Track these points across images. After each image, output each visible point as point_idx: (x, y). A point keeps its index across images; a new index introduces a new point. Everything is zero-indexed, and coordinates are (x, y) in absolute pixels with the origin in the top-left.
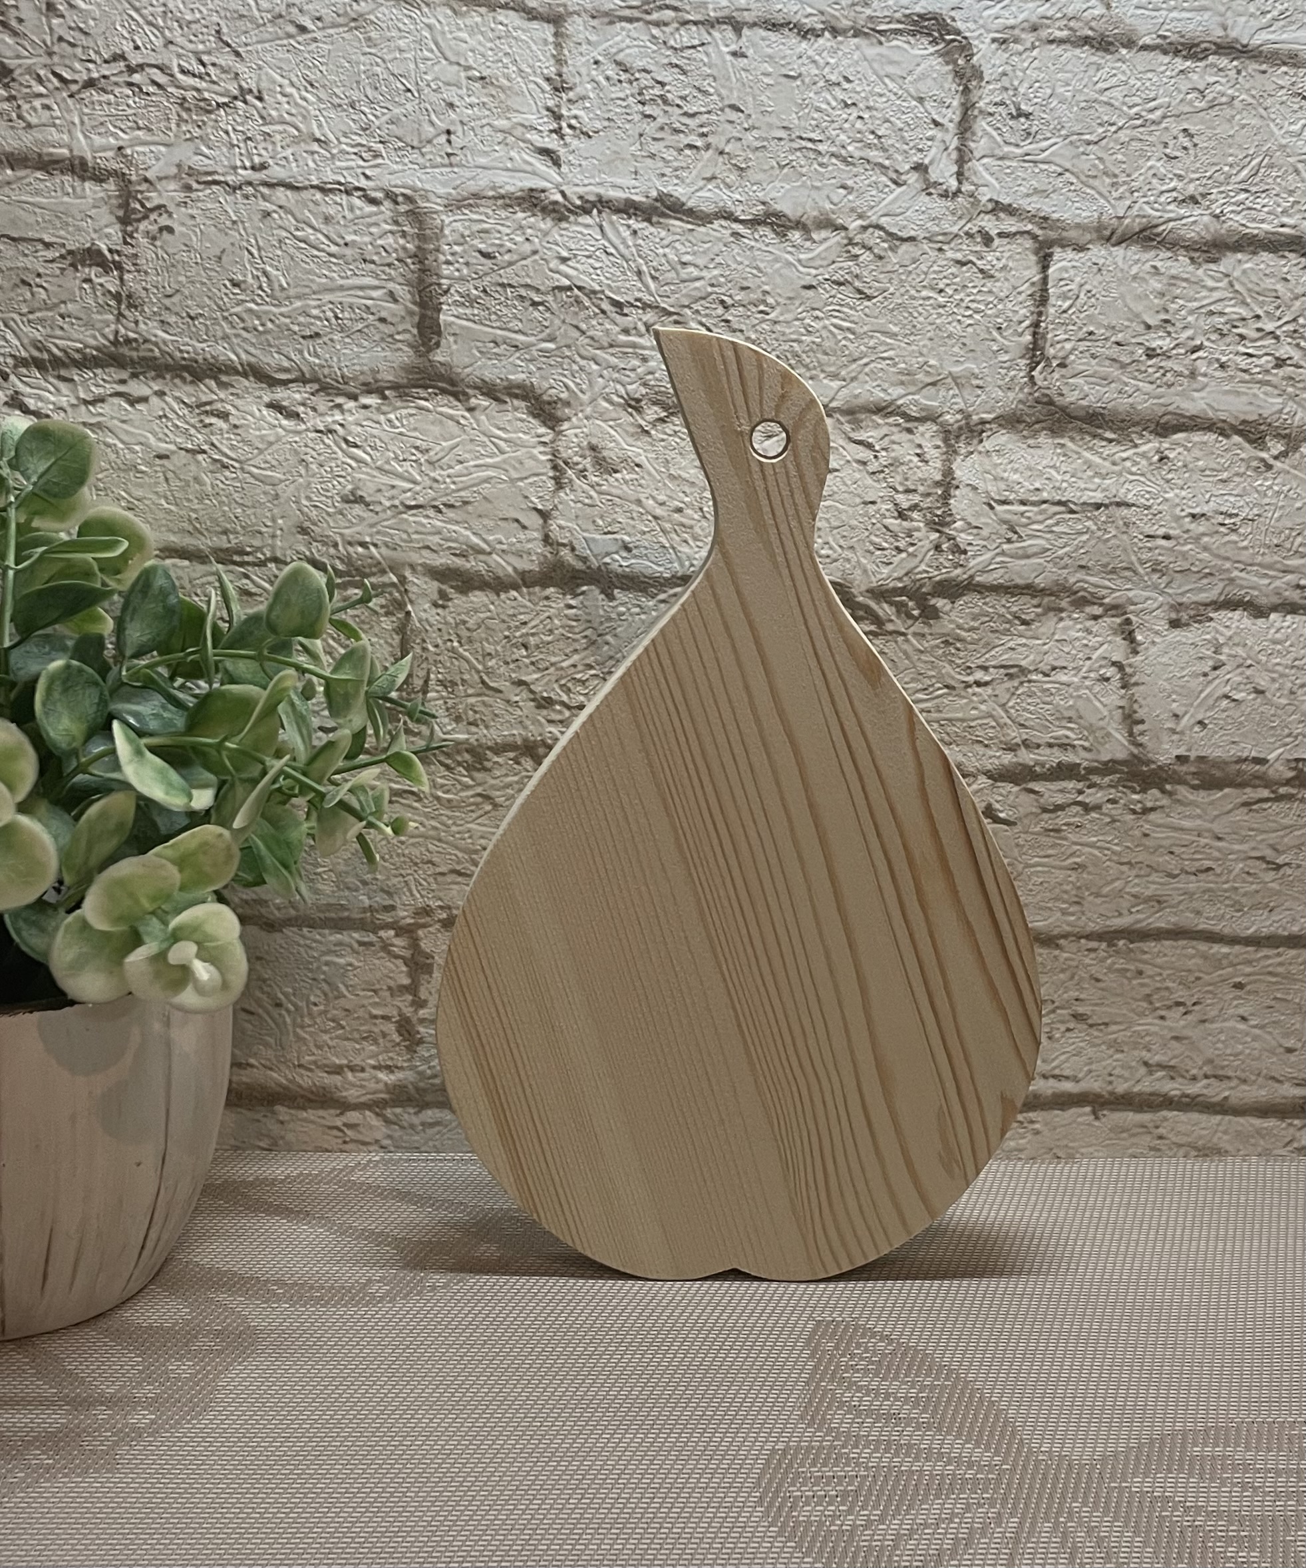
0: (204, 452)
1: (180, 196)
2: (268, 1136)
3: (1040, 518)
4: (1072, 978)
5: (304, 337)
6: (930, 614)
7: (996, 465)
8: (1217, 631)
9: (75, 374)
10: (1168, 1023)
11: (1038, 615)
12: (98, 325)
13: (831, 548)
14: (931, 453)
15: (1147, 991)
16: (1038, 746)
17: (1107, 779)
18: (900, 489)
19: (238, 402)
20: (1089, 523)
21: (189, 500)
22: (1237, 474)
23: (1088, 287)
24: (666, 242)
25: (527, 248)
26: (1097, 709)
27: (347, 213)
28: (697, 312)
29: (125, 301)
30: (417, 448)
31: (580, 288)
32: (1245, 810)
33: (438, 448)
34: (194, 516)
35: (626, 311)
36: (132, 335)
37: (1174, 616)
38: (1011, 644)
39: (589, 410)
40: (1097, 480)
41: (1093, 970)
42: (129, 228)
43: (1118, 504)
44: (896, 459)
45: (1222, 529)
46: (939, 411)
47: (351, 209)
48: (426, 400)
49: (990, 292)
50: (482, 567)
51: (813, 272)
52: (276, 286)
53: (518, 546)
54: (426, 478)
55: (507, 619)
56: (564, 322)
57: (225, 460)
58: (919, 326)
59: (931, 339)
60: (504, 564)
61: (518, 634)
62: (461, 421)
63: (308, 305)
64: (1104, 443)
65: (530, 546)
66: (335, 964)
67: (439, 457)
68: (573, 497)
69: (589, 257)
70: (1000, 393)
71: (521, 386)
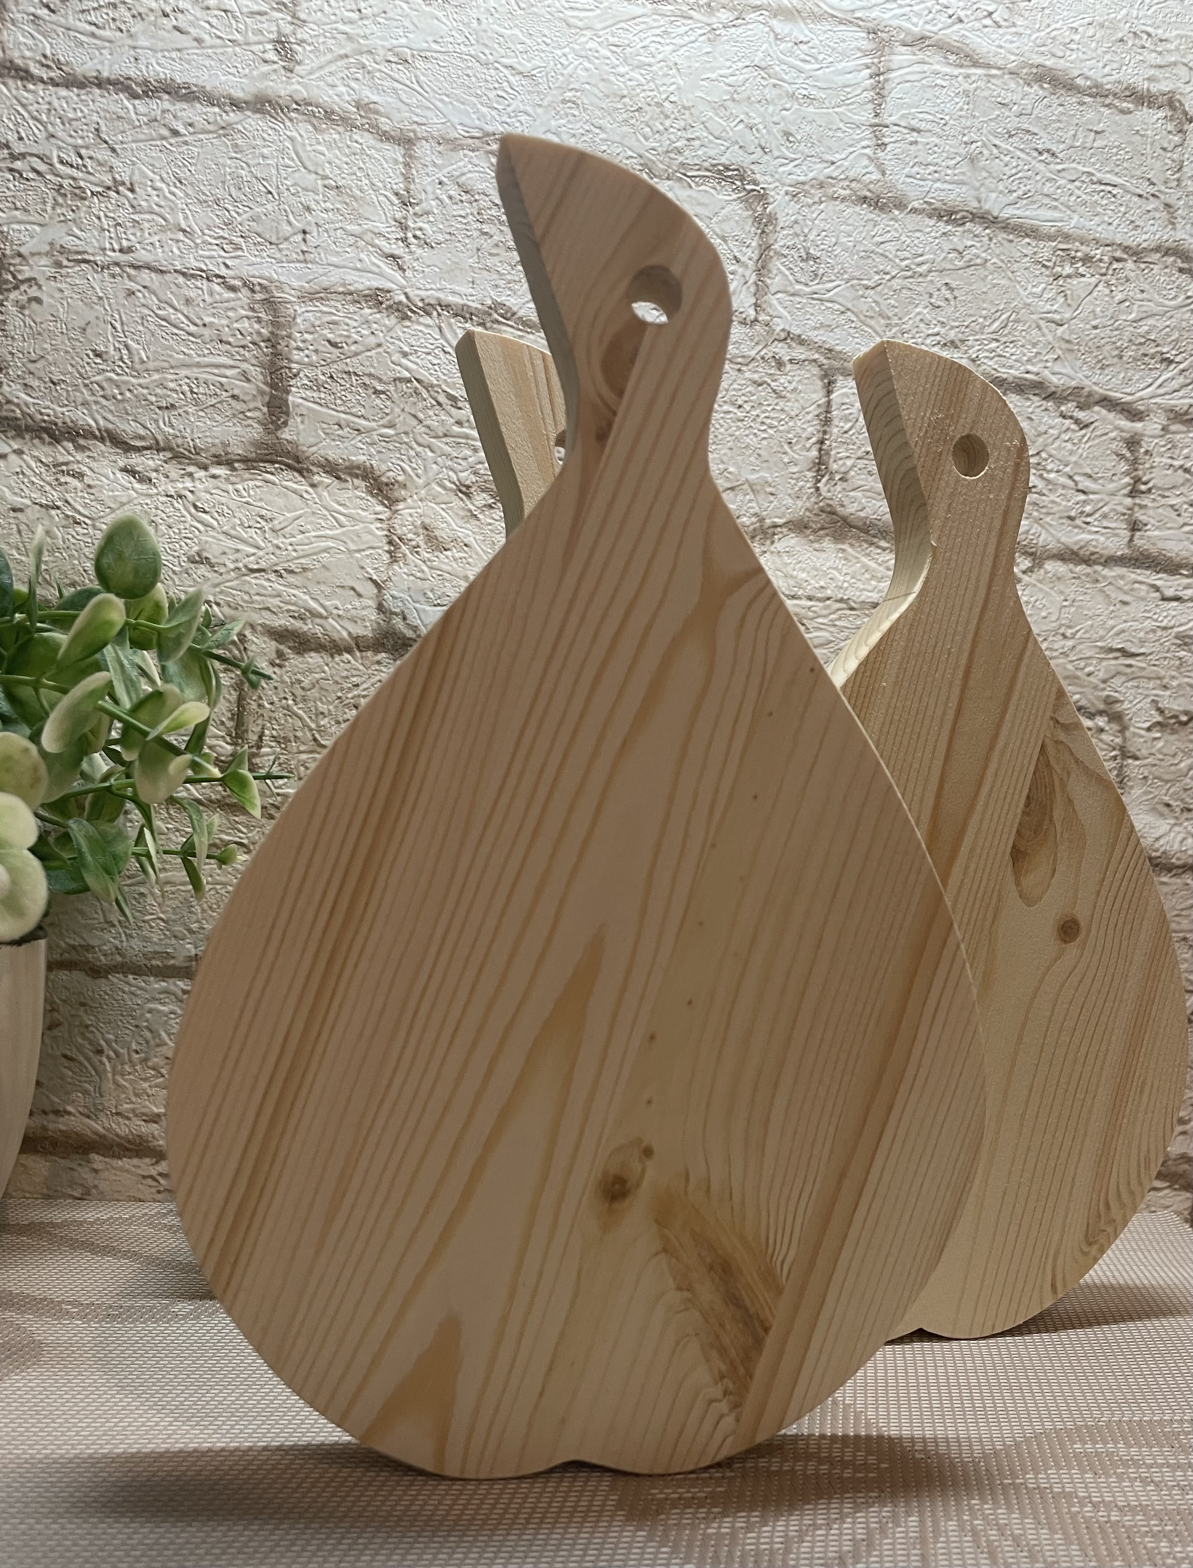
0: (58, 508)
1: (50, 271)
3: (825, 612)
5: (160, 408)
7: (786, 564)
19: (93, 465)
25: (372, 341)
27: (207, 297)
30: (262, 517)
31: (419, 381)
33: (282, 518)
35: (460, 404)
39: (423, 493)
40: (874, 583)
47: (211, 293)
48: (273, 474)
49: (783, 410)
50: (318, 630)
52: (136, 359)
53: (354, 612)
54: (269, 545)
55: (340, 681)
56: (403, 410)
57: (77, 516)
58: (720, 437)
59: (731, 449)
60: (339, 628)
61: (350, 695)
62: (305, 495)
63: (166, 379)
64: (879, 551)
65: (364, 613)
66: (159, 1011)
67: (282, 526)
68: (406, 570)
69: (428, 354)
70: (790, 501)
71: (361, 467)
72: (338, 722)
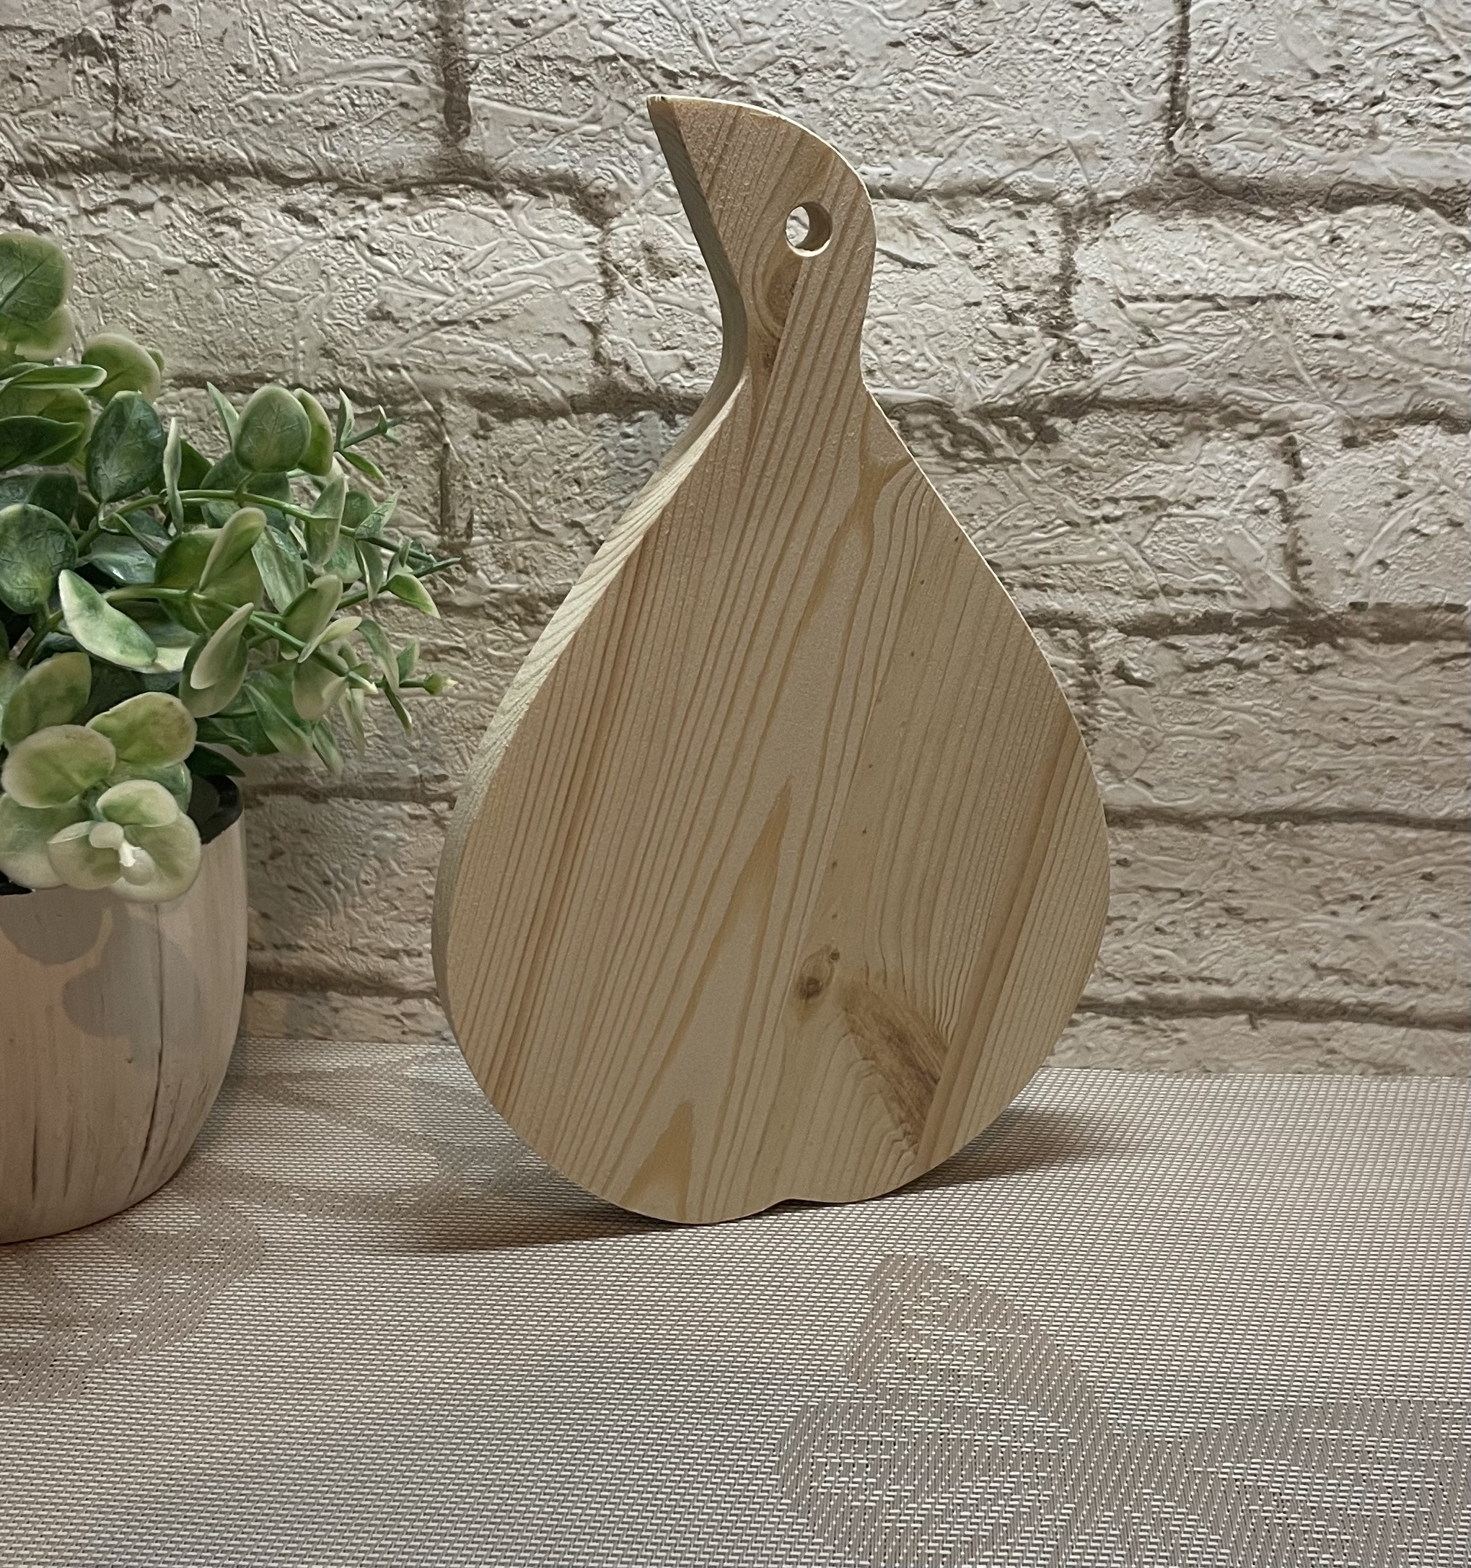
0: (216, 265)
2: (323, 1025)
3: (1181, 316)
4: (1224, 865)
5: (318, 129)
6: (1047, 437)
7: (1127, 254)
8: (1403, 451)
9: (72, 179)
10: (1341, 920)
11: (1179, 435)
12: (95, 124)
13: (928, 360)
14: (1047, 241)
15: (1315, 882)
16: (1180, 593)
17: (1265, 632)
18: (1010, 286)
19: (251, 207)
20: (1242, 322)
21: (202, 321)
22: (1430, 256)
23: (1238, 29)
25: (564, 12)
26: (1254, 550)
28: (764, 80)
29: (122, 94)
30: (448, 254)
31: (626, 58)
32: (1436, 668)
33: (472, 253)
34: (208, 338)
35: (681, 82)
36: (132, 133)
37: (1348, 433)
38: (1146, 471)
39: (641, 202)
40: (1252, 269)
41: (1249, 857)
42: (122, 10)
43: (1279, 298)
44: (1004, 250)
45: (1410, 325)
46: (1056, 189)
48: (457, 197)
49: (1117, 40)
50: (525, 391)
51: (901, 24)
52: (285, 70)
53: (565, 366)
54: (460, 289)
55: (556, 451)
56: (609, 98)
57: (239, 274)
58: (1030, 86)
59: (1045, 102)
60: (550, 387)
61: (569, 468)
62: (498, 221)
63: (321, 92)
64: (1260, 223)
65: (578, 365)
66: (386, 838)
67: (473, 263)
68: (625, 307)
69: (635, 20)
70: (1131, 165)
71: (563, 177)
72: (558, 502)
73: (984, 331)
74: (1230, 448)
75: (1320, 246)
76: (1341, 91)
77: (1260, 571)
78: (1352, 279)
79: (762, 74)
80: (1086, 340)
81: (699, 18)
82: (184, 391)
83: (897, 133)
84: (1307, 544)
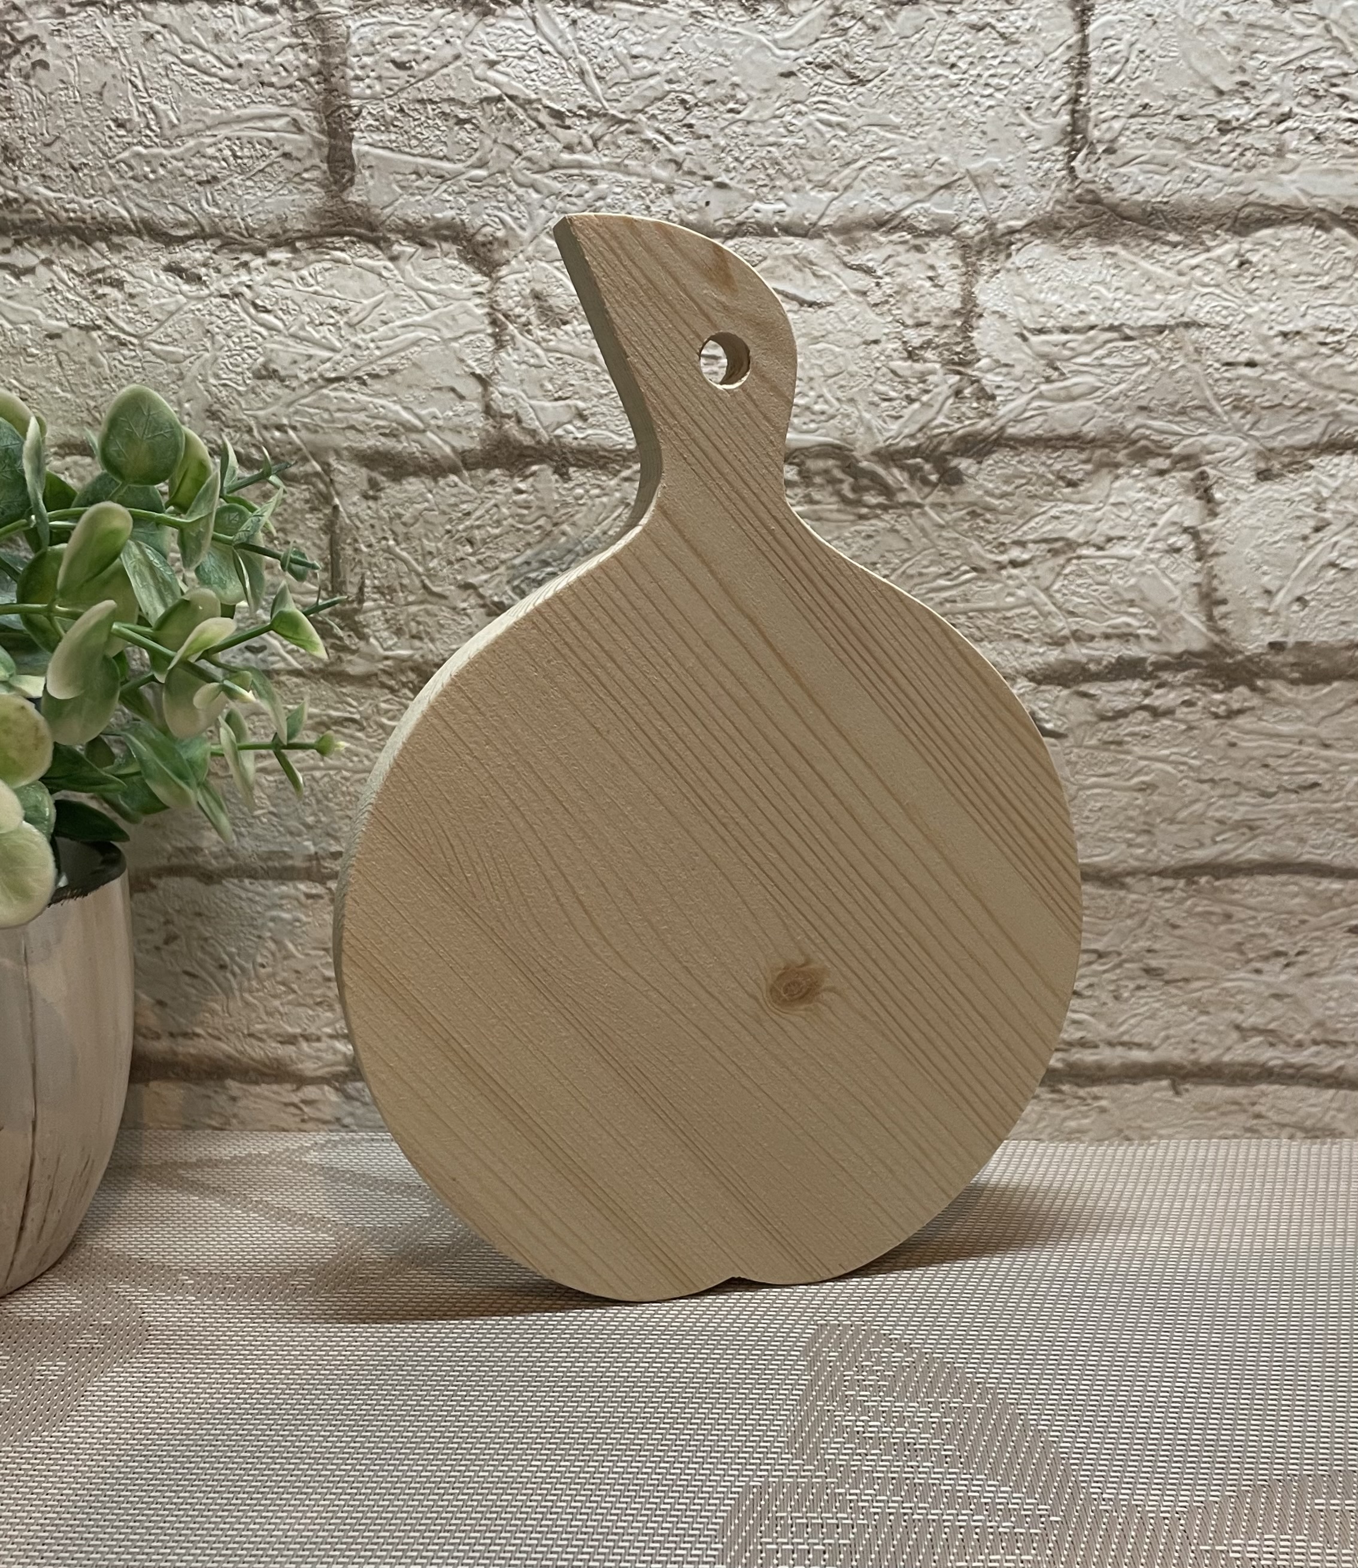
0: (99, 328)
1: (52, 23)
2: (221, 1115)
3: (1087, 348)
4: (1142, 923)
5: (200, 183)
6: (952, 479)
7: (1029, 285)
8: (1320, 483)
10: (1264, 978)
11: (1087, 473)
13: (826, 402)
14: (946, 274)
15: (1238, 938)
16: (1092, 638)
17: (1180, 677)
18: (910, 322)
19: (133, 267)
20: (1150, 352)
21: (85, 386)
22: (1342, 278)
23: (1139, 46)
24: (611, 32)
25: (448, 52)
26: (1167, 590)
27: (239, 27)
28: (653, 117)
30: (334, 308)
31: (512, 98)
33: (358, 307)
34: (92, 404)
35: (568, 122)
36: (11, 195)
37: (1262, 465)
38: (1054, 512)
39: (530, 249)
40: (1159, 297)
41: (1168, 914)
43: (1187, 325)
44: (903, 286)
45: (1324, 350)
46: (955, 222)
47: (244, 22)
48: (342, 250)
49: (1015, 62)
50: (415, 448)
51: (792, 54)
52: (165, 124)
53: (456, 420)
54: (347, 345)
55: (448, 510)
56: (495, 141)
57: (122, 336)
58: (926, 114)
59: (942, 129)
60: (440, 442)
61: (461, 527)
62: (385, 273)
63: (202, 143)
64: (1167, 249)
65: (469, 419)
66: (282, 919)
67: (360, 317)
68: (516, 357)
69: (521, 58)
70: (1032, 193)
71: (450, 225)
72: (450, 563)
73: (884, 370)
74: (1140, 485)
75: (1229, 271)
76: (1247, 108)
77: (1173, 612)
78: (1263, 304)
79: (651, 110)
80: (989, 376)
81: (586, 55)
82: (69, 459)
83: (790, 168)
84: (1222, 583)
